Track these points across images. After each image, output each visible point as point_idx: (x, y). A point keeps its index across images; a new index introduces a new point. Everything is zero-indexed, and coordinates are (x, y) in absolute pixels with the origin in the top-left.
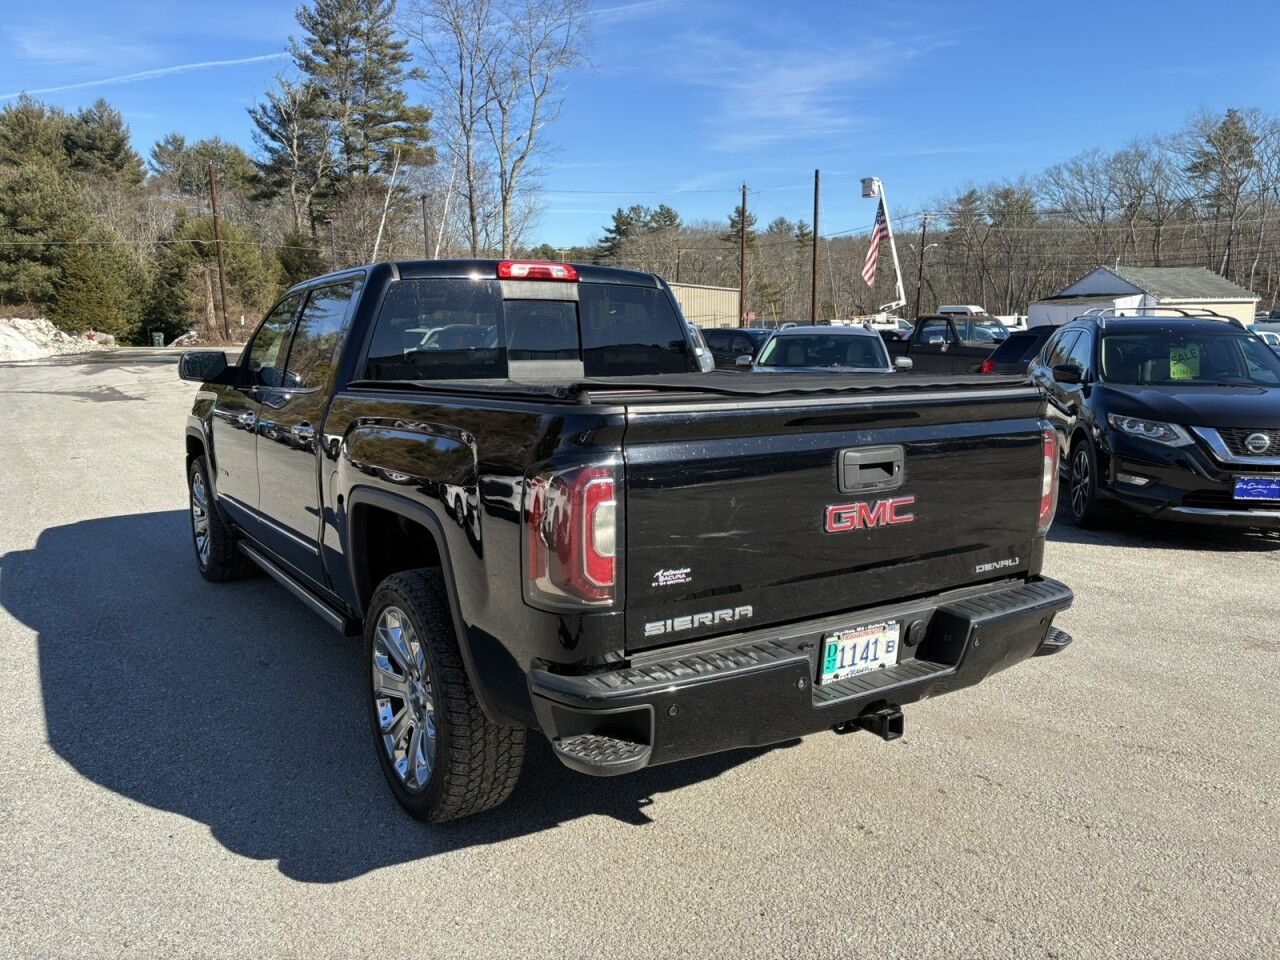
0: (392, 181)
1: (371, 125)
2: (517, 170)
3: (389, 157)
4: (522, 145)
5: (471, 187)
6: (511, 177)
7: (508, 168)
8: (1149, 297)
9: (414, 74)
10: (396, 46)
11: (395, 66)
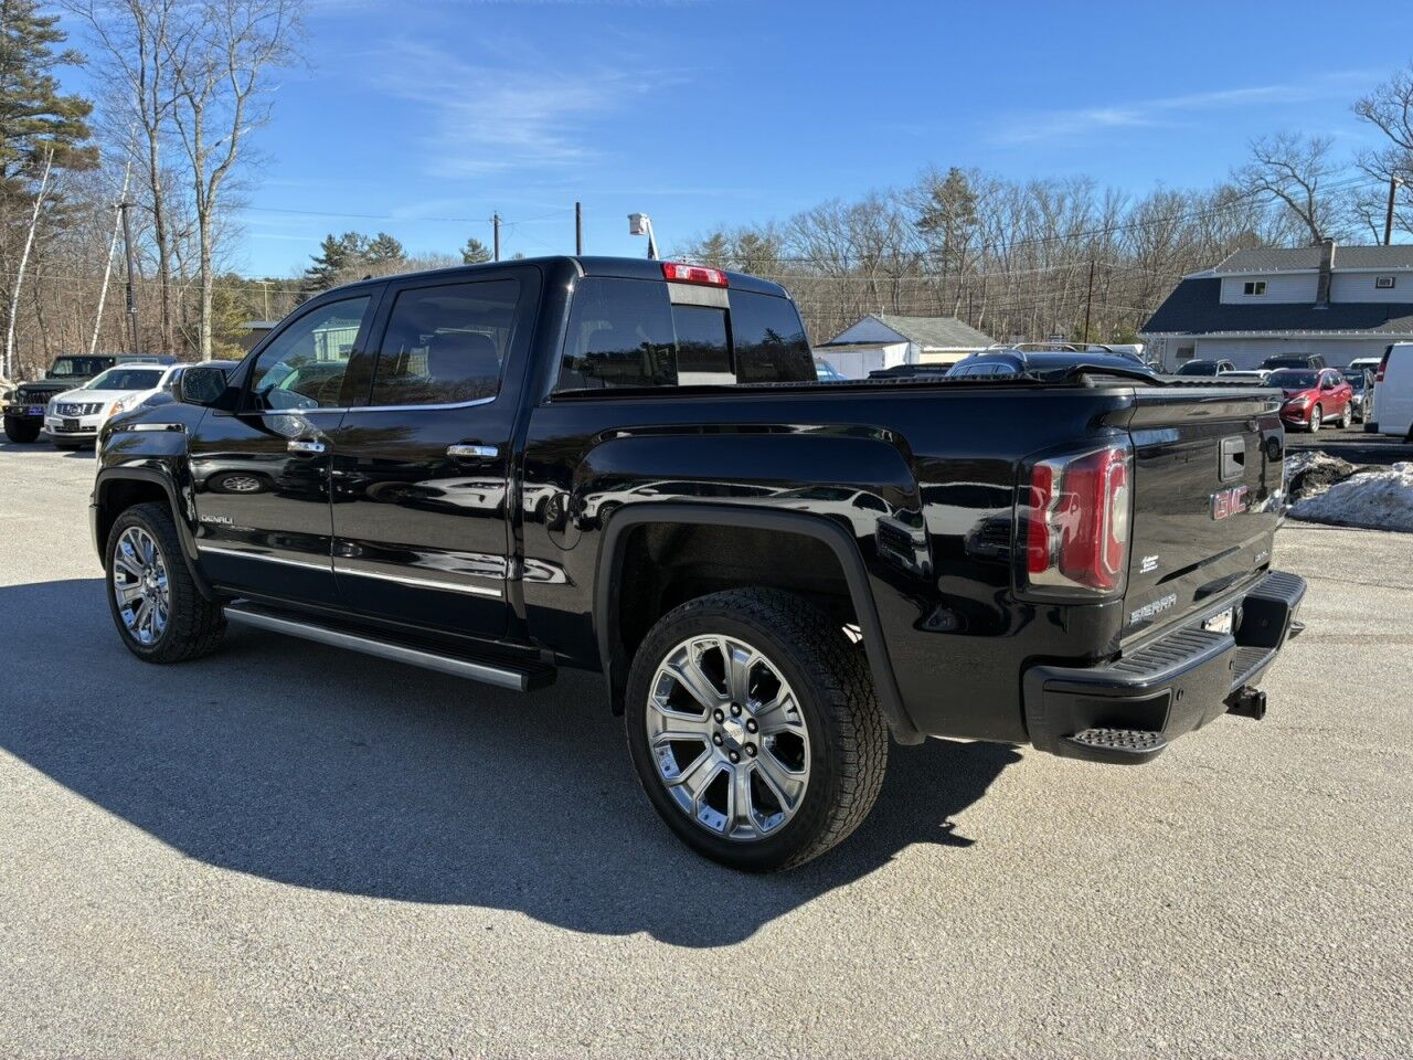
0: (41, 186)
1: (9, 116)
2: (216, 182)
3: (35, 157)
4: (223, 152)
5: (157, 198)
6: (210, 190)
7: (206, 179)
8: (913, 345)
9: (68, 58)
10: (43, 23)
11: (42, 47)
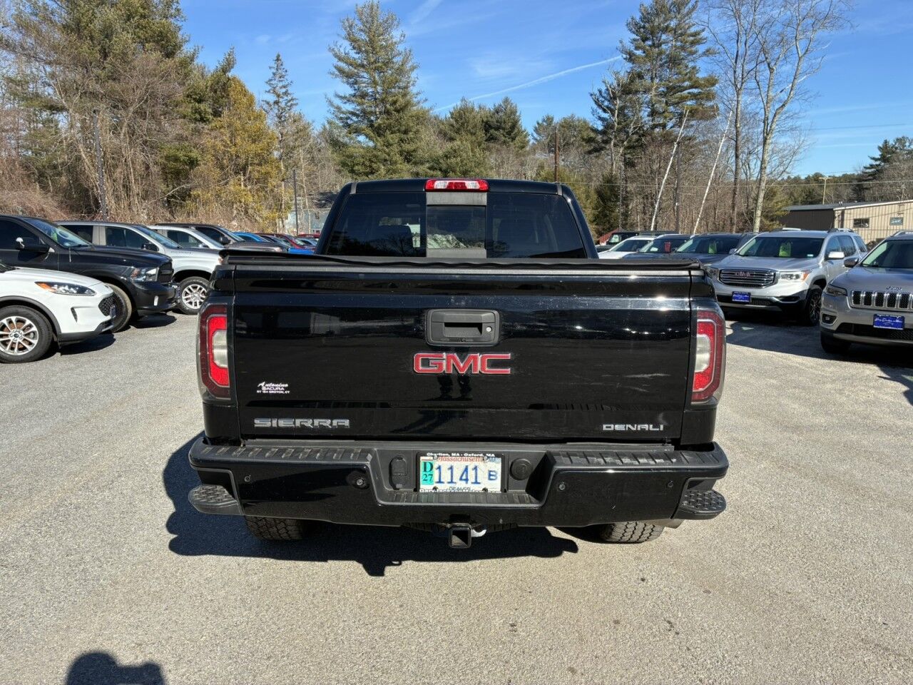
0: (681, 132)
1: (672, 93)
2: (777, 116)
3: (681, 116)
4: (784, 96)
5: (737, 132)
6: (773, 122)
7: (771, 116)
9: (707, 53)
10: (695, 34)
11: (694, 49)
